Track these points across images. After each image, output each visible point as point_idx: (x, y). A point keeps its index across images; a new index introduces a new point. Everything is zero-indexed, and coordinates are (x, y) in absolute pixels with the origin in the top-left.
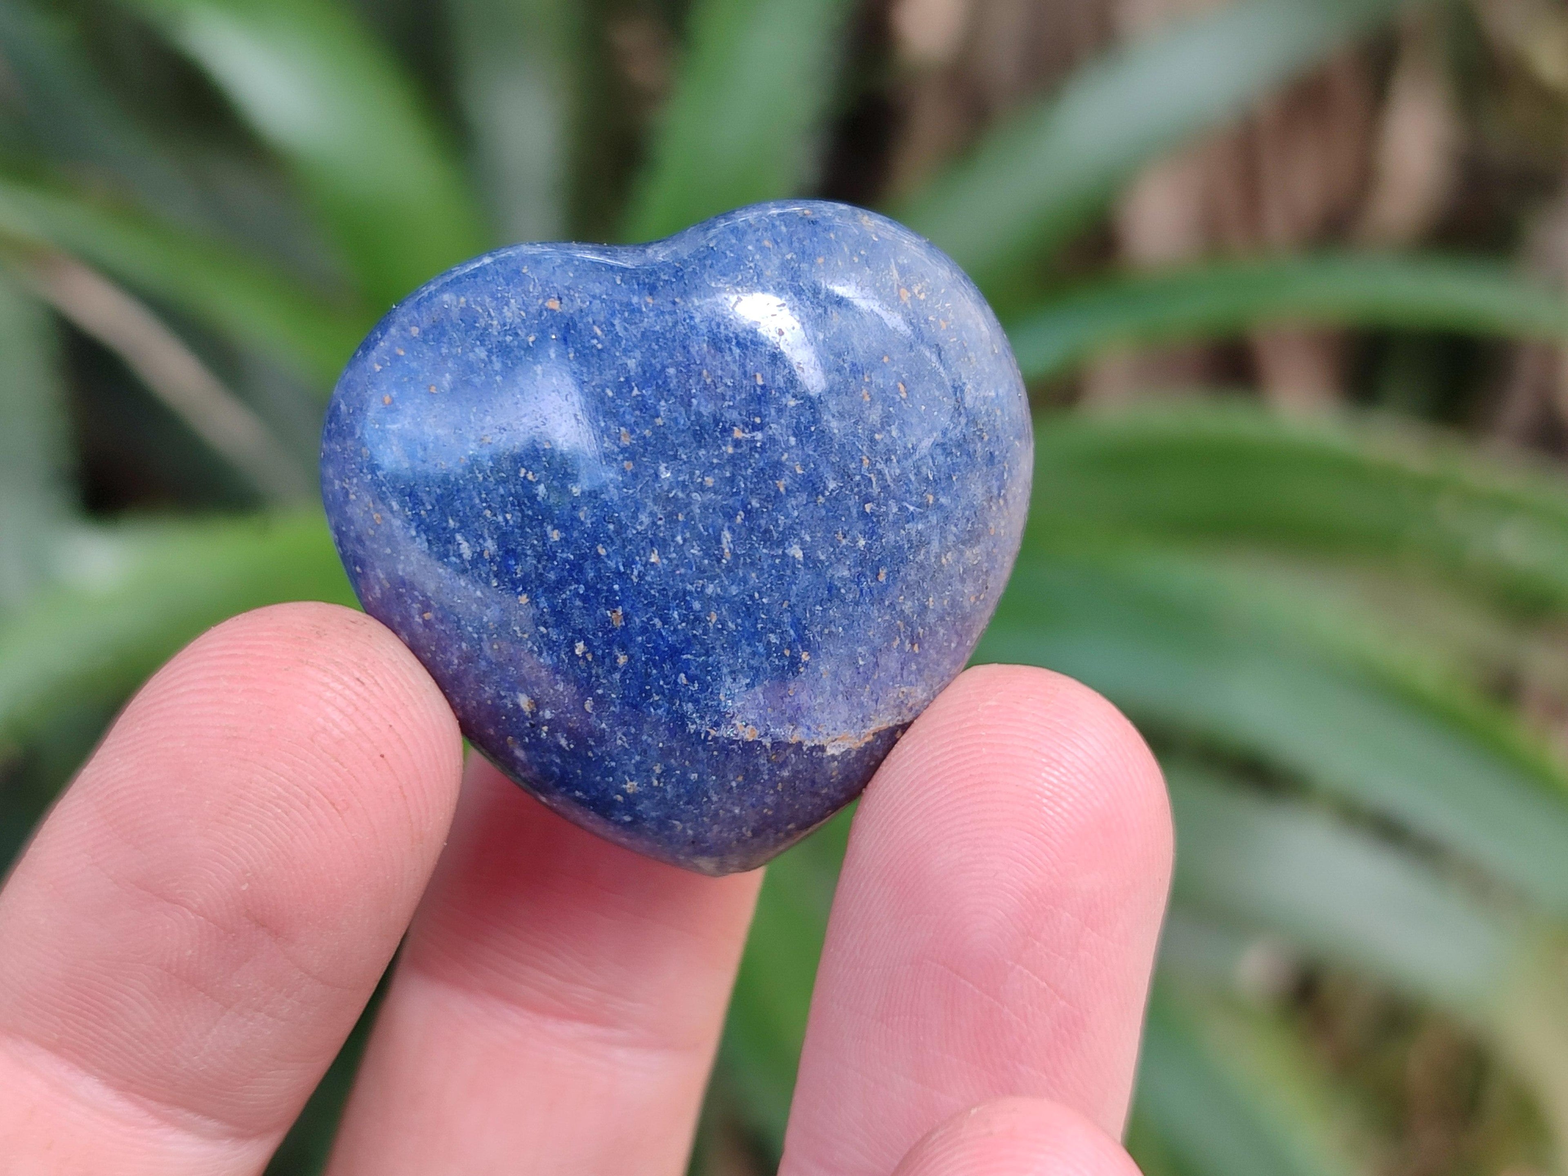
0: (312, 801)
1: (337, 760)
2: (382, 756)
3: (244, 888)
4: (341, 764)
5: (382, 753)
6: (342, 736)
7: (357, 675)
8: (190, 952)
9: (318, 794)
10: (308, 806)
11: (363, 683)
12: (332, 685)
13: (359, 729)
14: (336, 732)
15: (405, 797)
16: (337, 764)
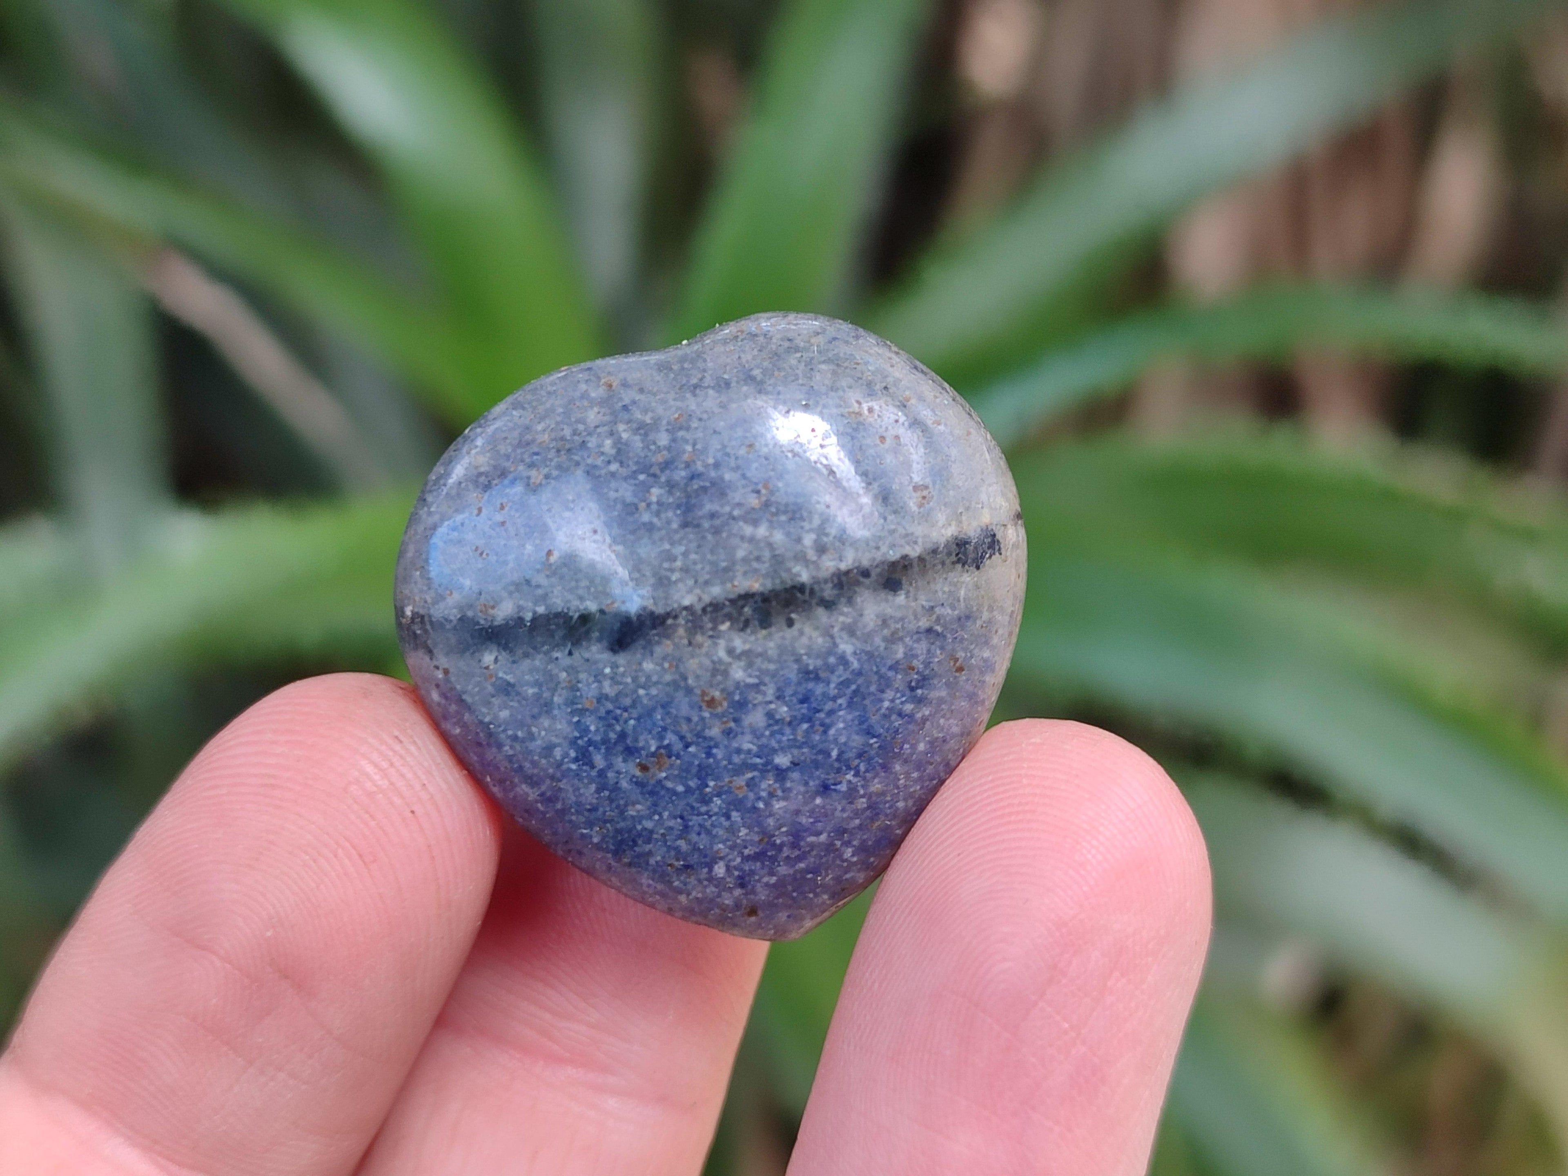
0: (340, 851)
1: (367, 812)
2: (413, 812)
3: (269, 934)
4: (372, 817)
5: (413, 809)
6: (375, 789)
7: (397, 733)
8: (214, 1001)
9: (347, 844)
10: (336, 856)
11: (401, 742)
12: (370, 740)
13: (392, 784)
14: (368, 785)
15: (433, 858)
16: (367, 816)
